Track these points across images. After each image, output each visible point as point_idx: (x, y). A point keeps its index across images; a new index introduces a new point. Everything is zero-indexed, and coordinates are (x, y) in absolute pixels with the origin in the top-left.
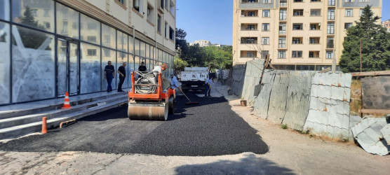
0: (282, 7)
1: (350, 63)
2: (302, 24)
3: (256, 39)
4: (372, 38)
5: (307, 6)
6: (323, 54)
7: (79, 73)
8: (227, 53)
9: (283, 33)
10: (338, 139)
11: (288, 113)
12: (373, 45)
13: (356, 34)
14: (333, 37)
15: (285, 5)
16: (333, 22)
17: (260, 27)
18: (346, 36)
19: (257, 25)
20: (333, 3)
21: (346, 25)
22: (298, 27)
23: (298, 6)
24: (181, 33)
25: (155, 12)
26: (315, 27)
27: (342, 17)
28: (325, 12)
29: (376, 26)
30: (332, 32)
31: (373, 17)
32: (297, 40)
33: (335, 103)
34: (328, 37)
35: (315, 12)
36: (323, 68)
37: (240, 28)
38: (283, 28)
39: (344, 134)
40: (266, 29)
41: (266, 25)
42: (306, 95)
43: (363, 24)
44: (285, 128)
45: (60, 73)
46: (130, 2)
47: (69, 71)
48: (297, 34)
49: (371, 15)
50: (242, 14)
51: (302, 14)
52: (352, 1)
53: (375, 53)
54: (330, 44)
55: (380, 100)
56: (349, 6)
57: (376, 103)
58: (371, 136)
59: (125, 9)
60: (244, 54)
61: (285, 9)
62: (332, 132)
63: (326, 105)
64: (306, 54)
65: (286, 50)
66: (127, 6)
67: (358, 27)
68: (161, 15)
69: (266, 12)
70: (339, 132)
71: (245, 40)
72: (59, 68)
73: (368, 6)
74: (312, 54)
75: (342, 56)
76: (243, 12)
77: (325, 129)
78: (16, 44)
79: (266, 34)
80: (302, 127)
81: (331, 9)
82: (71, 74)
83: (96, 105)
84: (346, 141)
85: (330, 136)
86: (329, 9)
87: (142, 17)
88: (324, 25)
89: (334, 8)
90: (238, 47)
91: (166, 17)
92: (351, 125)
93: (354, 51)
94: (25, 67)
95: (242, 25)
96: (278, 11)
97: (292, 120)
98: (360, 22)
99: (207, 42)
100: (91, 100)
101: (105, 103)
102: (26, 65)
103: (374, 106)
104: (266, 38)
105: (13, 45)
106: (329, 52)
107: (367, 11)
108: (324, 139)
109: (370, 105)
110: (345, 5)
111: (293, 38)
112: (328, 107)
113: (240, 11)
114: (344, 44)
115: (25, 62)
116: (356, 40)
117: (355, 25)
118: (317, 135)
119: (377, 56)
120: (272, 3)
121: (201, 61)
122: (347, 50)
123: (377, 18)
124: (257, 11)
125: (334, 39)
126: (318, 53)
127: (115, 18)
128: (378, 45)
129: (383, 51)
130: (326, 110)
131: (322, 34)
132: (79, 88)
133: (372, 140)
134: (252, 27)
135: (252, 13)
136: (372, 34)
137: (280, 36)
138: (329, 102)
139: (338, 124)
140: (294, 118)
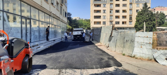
0: (111, 3)
1: (139, 26)
2: (119, 10)
3: (100, 16)
4: (147, 16)
5: (121, 2)
6: (128, 22)
7: (31, 33)
8: (88, 22)
9: (112, 14)
10: (148, 59)
11: (125, 48)
12: (148, 18)
13: (141, 14)
14: (132, 15)
15: (112, 2)
16: (132, 10)
17: (102, 11)
18: (137, 15)
19: (101, 10)
20: (132, 2)
21: (137, 11)
22: (117, 11)
23: (117, 3)
24: (69, 14)
25: (60, 5)
26: (124, 12)
27: (135, 7)
28: (128, 5)
29: (149, 11)
30: (131, 14)
31: (148, 7)
32: (117, 17)
33: (146, 44)
34: (130, 15)
35: (124, 5)
36: (128, 29)
37: (94, 12)
38: (112, 12)
39: (150, 57)
40: (104, 12)
41: (104, 11)
42: (132, 41)
43: (144, 10)
44: (124, 55)
45: (23, 33)
46: (50, 1)
47: (27, 32)
48: (117, 14)
49: (147, 6)
50: (94, 6)
51: (119, 6)
52: (139, 1)
53: (148, 22)
54: (131, 18)
55: (165, 43)
56: (138, 3)
57: (163, 44)
58: (162, 58)
59: (48, 4)
60: (96, 23)
61: (112, 4)
62: (145, 56)
63: (141, 45)
64: (121, 23)
65: (113, 21)
66: (49, 3)
67: (142, 11)
68: (62, 6)
69: (104, 5)
70: (147, 56)
71: (96, 17)
72: (23, 31)
73: (146, 3)
74: (123, 23)
75: (136, 24)
76: (95, 5)
77: (142, 55)
78: (5, 21)
79: (104, 14)
80: (132, 55)
81: (131, 4)
82: (28, 33)
83: (40, 47)
84: (151, 60)
85: (144, 58)
86: (130, 4)
87: (55, 7)
88: (128, 11)
89: (132, 4)
90: (93, 20)
91: (64, 7)
92: (153, 53)
93: (140, 21)
94: (9, 31)
95: (95, 10)
96: (109, 5)
97: (127, 52)
98: (142, 9)
99: (79, 18)
100: (37, 45)
101: (43, 46)
102: (10, 30)
103: (162, 45)
104: (104, 16)
105: (4, 21)
106: (130, 22)
107: (146, 5)
108: (141, 59)
109: (160, 45)
110: (136, 2)
111: (116, 16)
112: (143, 46)
113: (94, 5)
114: (136, 18)
115: (9, 29)
116: (141, 17)
117: (140, 10)
118: (138, 58)
119: (150, 23)
120: (107, 1)
121: (77, 26)
122: (138, 21)
123: (149, 8)
124: (101, 5)
125: (132, 16)
126: (126, 22)
127: (44, 8)
128: (150, 18)
129: (152, 21)
130: (142, 47)
131: (127, 14)
132: (31, 40)
133: (163, 59)
134: (98, 11)
135: (99, 6)
136: (148, 14)
137: (110, 15)
138: (143, 44)
139: (147, 53)
140: (128, 51)
